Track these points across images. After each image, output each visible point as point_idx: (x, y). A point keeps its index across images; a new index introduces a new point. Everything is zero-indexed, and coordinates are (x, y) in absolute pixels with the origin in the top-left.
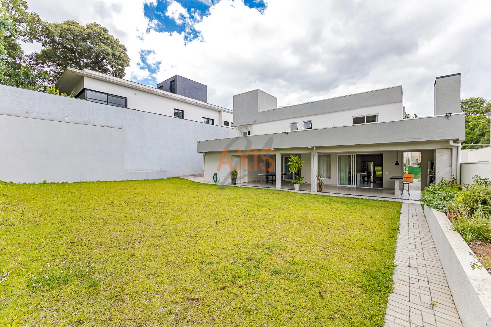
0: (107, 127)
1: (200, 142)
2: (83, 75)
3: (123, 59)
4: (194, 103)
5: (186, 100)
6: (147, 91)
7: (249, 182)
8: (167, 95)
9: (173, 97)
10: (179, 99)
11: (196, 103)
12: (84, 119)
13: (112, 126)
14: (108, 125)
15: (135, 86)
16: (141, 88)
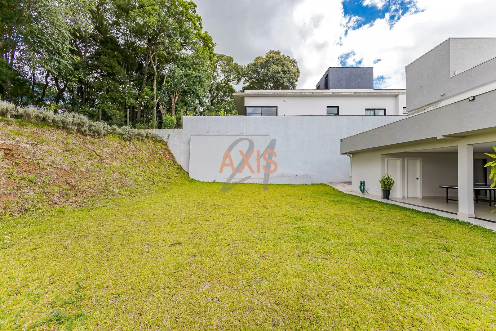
0: (256, 135)
1: (343, 141)
2: (244, 96)
3: (292, 72)
4: (352, 93)
5: (341, 93)
6: (295, 95)
7: (424, 198)
8: (316, 93)
9: (323, 93)
10: (331, 94)
11: (355, 93)
12: (240, 132)
13: (260, 134)
14: (257, 134)
15: (283, 93)
16: (289, 94)
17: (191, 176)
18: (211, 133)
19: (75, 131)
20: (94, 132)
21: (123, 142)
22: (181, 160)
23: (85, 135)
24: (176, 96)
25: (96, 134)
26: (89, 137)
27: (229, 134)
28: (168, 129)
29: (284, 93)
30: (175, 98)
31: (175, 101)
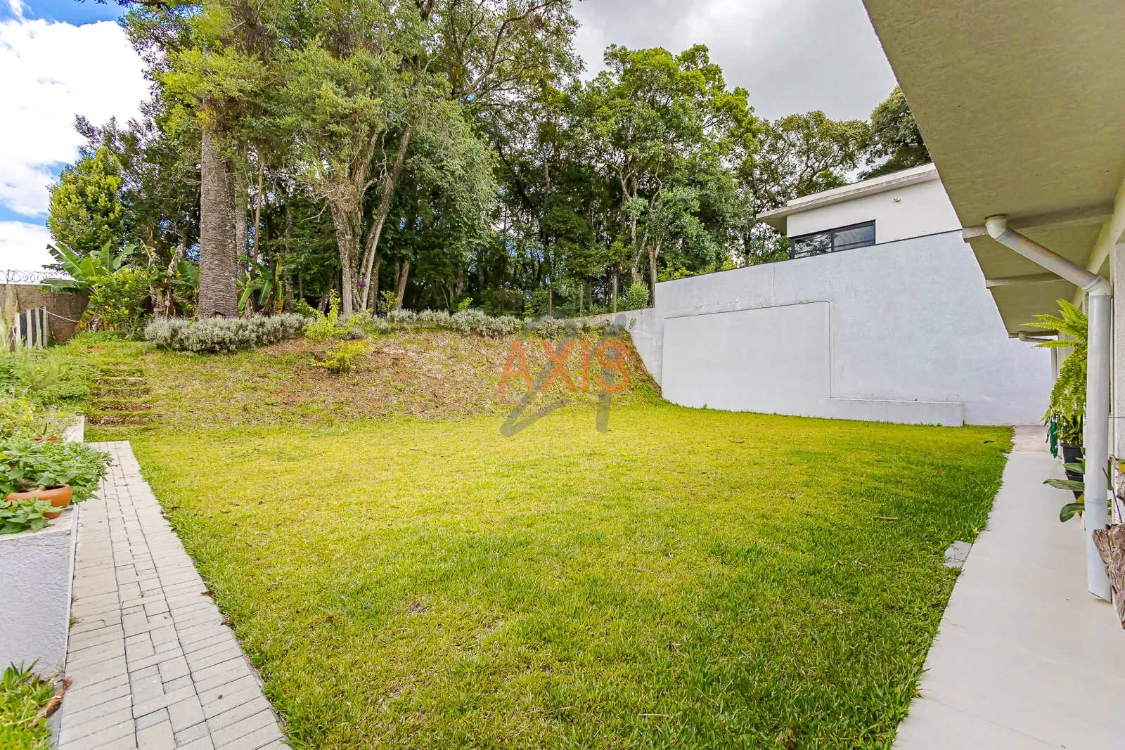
2: (785, 214)
6: (928, 179)
12: (762, 299)
13: (811, 299)
14: (802, 299)
15: (887, 182)
16: (905, 180)
17: (665, 396)
18: (703, 310)
19: (469, 332)
20: (494, 331)
21: (539, 340)
22: (650, 365)
23: (483, 336)
24: (656, 245)
25: (496, 333)
26: (486, 338)
27: (738, 307)
28: (634, 309)
29: (889, 182)
30: (655, 249)
31: (654, 255)
